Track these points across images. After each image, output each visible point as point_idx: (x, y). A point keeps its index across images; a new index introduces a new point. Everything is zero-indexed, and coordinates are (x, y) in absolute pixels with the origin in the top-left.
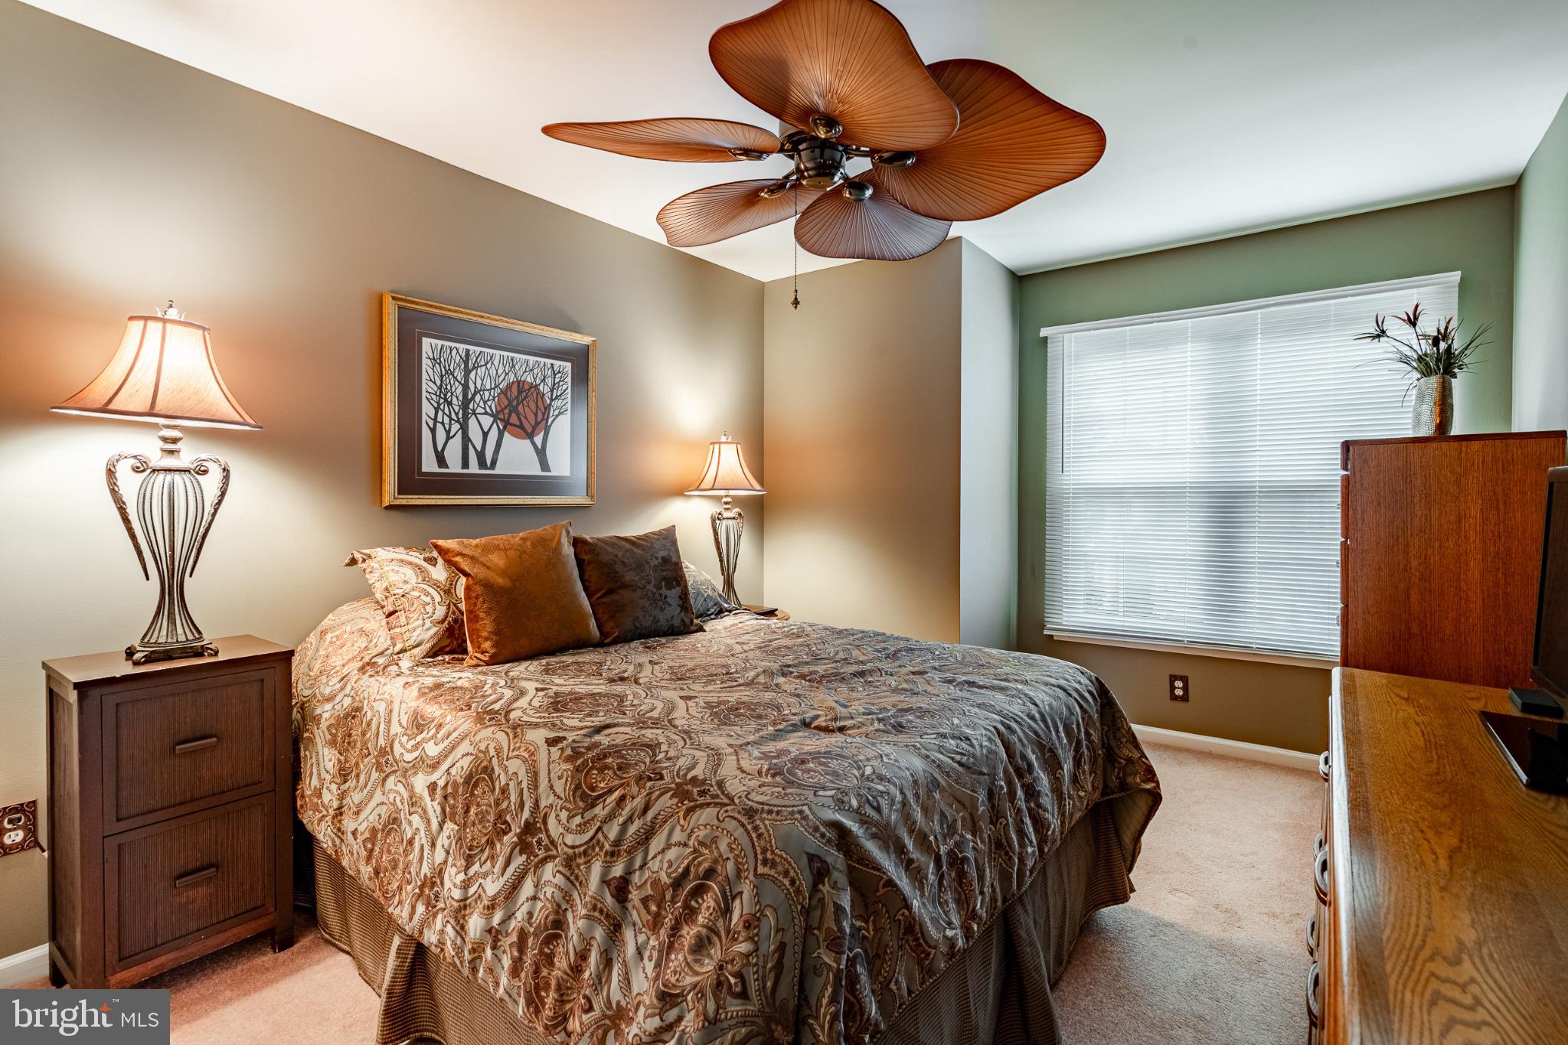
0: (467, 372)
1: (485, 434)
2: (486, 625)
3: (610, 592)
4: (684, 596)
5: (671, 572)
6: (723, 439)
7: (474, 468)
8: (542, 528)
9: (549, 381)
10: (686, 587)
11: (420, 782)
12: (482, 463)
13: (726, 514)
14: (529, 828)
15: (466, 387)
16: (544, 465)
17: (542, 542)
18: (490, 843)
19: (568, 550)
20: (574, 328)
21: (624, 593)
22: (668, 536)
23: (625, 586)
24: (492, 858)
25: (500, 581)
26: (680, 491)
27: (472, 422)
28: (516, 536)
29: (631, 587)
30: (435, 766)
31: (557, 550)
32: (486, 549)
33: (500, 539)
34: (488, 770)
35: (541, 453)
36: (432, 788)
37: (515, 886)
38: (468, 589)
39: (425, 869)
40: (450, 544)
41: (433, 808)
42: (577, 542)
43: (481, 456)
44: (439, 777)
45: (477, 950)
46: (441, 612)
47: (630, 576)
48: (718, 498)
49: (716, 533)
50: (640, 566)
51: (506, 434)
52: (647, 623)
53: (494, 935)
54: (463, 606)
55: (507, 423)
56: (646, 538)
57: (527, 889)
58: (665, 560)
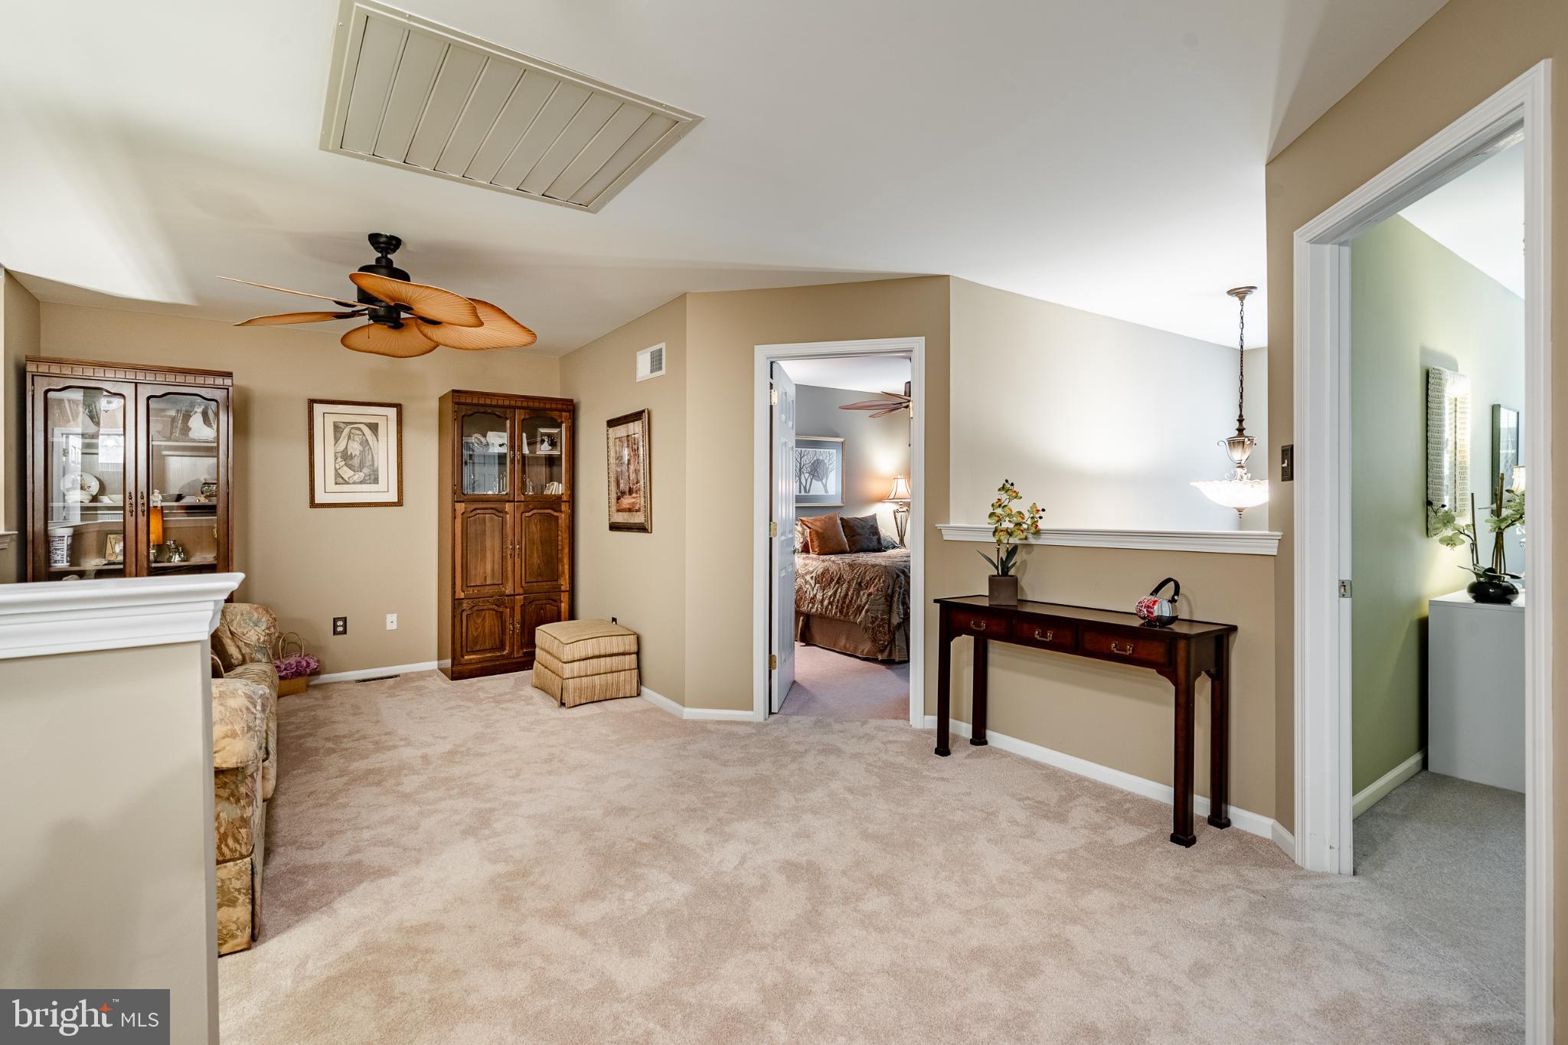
0: (801, 458)
1: (806, 480)
2: (816, 543)
3: (853, 536)
4: (879, 540)
5: (875, 531)
6: (899, 477)
7: (803, 493)
8: (831, 514)
9: (828, 458)
10: (880, 536)
11: (808, 578)
12: (805, 491)
13: (900, 510)
14: (839, 578)
15: (800, 464)
16: (826, 491)
17: (831, 518)
18: (829, 585)
19: (839, 522)
20: (837, 436)
21: (858, 536)
22: (874, 517)
23: (858, 534)
24: (830, 588)
25: (820, 530)
26: (881, 500)
27: (802, 476)
28: (823, 516)
29: (860, 535)
30: (812, 573)
31: (836, 521)
32: (815, 521)
33: (818, 517)
34: (828, 570)
35: (825, 486)
36: (812, 578)
37: (836, 591)
38: (810, 532)
39: (811, 596)
40: (803, 519)
41: (812, 582)
42: (841, 519)
43: (805, 488)
44: (814, 575)
45: (827, 608)
46: (802, 540)
47: (859, 531)
48: (897, 503)
49: (895, 518)
50: (863, 528)
51: (813, 480)
52: (865, 546)
53: (830, 603)
54: (809, 539)
55: (813, 475)
56: (865, 518)
57: (839, 591)
58: (872, 526)
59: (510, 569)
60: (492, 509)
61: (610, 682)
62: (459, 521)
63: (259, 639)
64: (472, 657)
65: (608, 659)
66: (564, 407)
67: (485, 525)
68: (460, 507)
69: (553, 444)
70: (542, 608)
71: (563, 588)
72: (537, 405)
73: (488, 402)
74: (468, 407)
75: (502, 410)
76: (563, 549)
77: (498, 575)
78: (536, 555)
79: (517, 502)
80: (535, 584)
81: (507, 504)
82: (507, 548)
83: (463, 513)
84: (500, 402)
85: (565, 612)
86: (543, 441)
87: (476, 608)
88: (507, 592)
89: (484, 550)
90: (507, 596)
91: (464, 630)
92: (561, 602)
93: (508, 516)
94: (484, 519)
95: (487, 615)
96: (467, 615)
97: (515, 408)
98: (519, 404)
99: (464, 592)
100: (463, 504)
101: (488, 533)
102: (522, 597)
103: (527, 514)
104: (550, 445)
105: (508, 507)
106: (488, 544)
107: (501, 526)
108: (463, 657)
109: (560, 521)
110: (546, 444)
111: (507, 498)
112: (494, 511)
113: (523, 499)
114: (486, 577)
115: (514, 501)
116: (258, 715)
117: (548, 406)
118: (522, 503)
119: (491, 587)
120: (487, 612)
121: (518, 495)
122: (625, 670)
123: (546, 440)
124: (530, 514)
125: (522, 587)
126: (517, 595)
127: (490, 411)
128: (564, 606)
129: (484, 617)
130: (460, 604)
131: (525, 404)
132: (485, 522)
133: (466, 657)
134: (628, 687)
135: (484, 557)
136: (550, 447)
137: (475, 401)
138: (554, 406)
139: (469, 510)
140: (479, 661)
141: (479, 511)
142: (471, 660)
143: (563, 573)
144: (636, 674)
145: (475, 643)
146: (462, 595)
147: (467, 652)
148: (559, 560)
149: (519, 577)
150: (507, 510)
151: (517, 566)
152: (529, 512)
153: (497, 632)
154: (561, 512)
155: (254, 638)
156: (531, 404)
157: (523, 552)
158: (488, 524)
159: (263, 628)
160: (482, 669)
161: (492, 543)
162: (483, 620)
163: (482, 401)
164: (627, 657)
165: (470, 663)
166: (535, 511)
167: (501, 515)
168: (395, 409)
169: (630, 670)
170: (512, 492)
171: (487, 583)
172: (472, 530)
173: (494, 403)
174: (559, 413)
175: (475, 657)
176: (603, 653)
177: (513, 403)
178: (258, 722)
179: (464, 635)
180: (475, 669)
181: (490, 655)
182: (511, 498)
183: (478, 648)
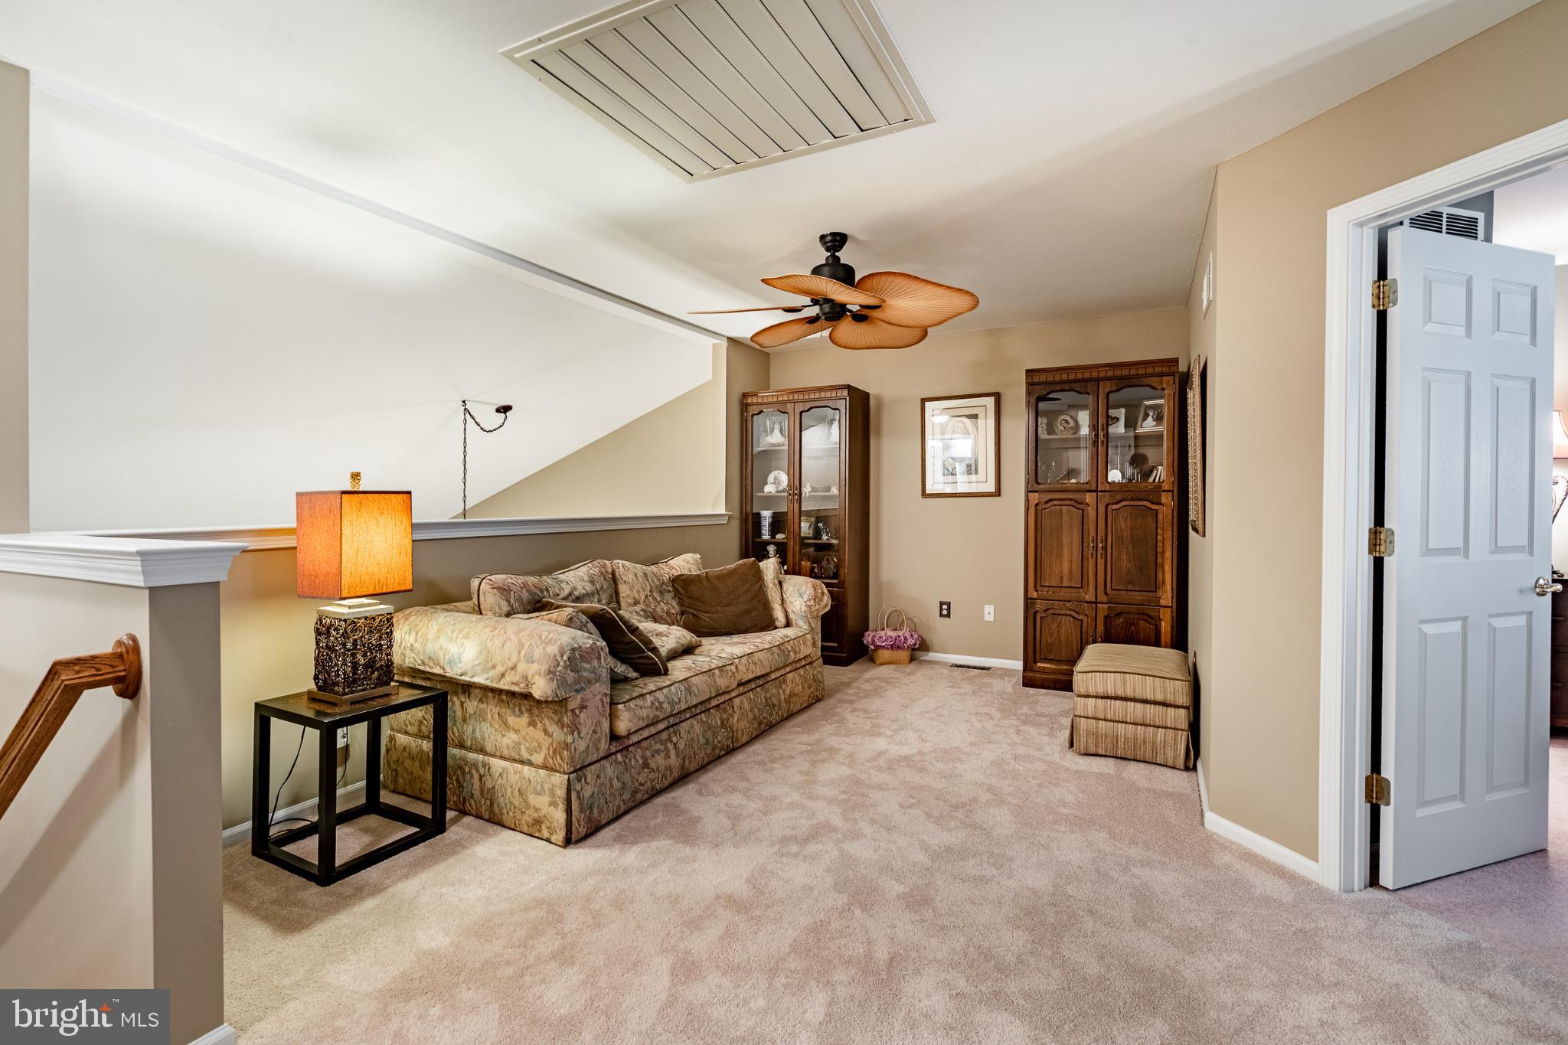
59: (1091, 572)
60: (1070, 500)
61: (1140, 738)
62: (1032, 512)
63: (801, 608)
64: (1045, 665)
65: (1138, 705)
66: (1164, 370)
67: (1062, 519)
68: (1035, 498)
69: (1159, 419)
70: (1133, 624)
71: (1163, 602)
72: (1125, 372)
73: (1065, 377)
74: (1042, 387)
75: (1083, 384)
76: (1163, 552)
77: (1077, 577)
78: (1125, 557)
79: (1100, 491)
80: (1125, 593)
81: (1088, 495)
82: (1088, 546)
83: (1037, 505)
84: (1079, 376)
85: (1165, 635)
86: (1146, 416)
87: (1050, 611)
88: (1088, 598)
89: (1060, 546)
90: (1087, 602)
91: (1038, 633)
92: (1160, 620)
93: (1089, 508)
94: (1061, 511)
95: (1063, 621)
96: (1041, 617)
97: (1098, 380)
98: (1102, 374)
99: (1037, 591)
100: (1037, 494)
101: (1065, 528)
102: (1106, 606)
103: (1115, 507)
104: (1154, 421)
105: (1089, 498)
106: (1065, 540)
107: (1080, 521)
108: (1035, 662)
109: (1160, 516)
110: (1150, 419)
111: (1087, 487)
112: (1073, 503)
113: (1108, 489)
114: (1062, 577)
115: (1096, 491)
116: (562, 664)
117: (1142, 371)
118: (1107, 493)
119: (1070, 590)
120: (1064, 617)
121: (1102, 483)
122: (1166, 728)
123: (1151, 414)
124: (1118, 506)
125: (1106, 594)
126: (1099, 603)
127: (1067, 388)
128: (1165, 627)
129: (1060, 623)
130: (1033, 604)
131: (1110, 374)
132: (1062, 515)
133: (1039, 664)
134: (1170, 754)
135: (1060, 556)
136: (1155, 423)
137: (1050, 379)
138: (1150, 370)
139: (1043, 501)
140: (1053, 672)
141: (1056, 502)
142: (1044, 668)
143: (1163, 583)
144: (1184, 738)
145: (1050, 651)
146: (1035, 595)
147: (1040, 658)
148: (1157, 566)
149: (1103, 582)
150: (1087, 501)
151: (1101, 567)
152: (1117, 503)
153: (1075, 644)
154: (1161, 504)
155: (798, 607)
156: (1118, 372)
157: (1109, 552)
158: (1065, 518)
159: (805, 600)
160: (1056, 681)
161: (1070, 540)
162: (1058, 627)
163: (1057, 378)
164: (1171, 710)
165: (1043, 671)
166: (1125, 503)
167: (1081, 506)
168: (993, 398)
169: (1174, 729)
170: (1094, 479)
171: (1064, 585)
172: (1046, 523)
173: (1072, 377)
174: (1158, 378)
175: (1048, 665)
176: (1129, 694)
177: (1095, 374)
178: (560, 668)
179: (1038, 639)
180: (1047, 679)
181: (1066, 668)
182: (1094, 488)
183: (1053, 657)
